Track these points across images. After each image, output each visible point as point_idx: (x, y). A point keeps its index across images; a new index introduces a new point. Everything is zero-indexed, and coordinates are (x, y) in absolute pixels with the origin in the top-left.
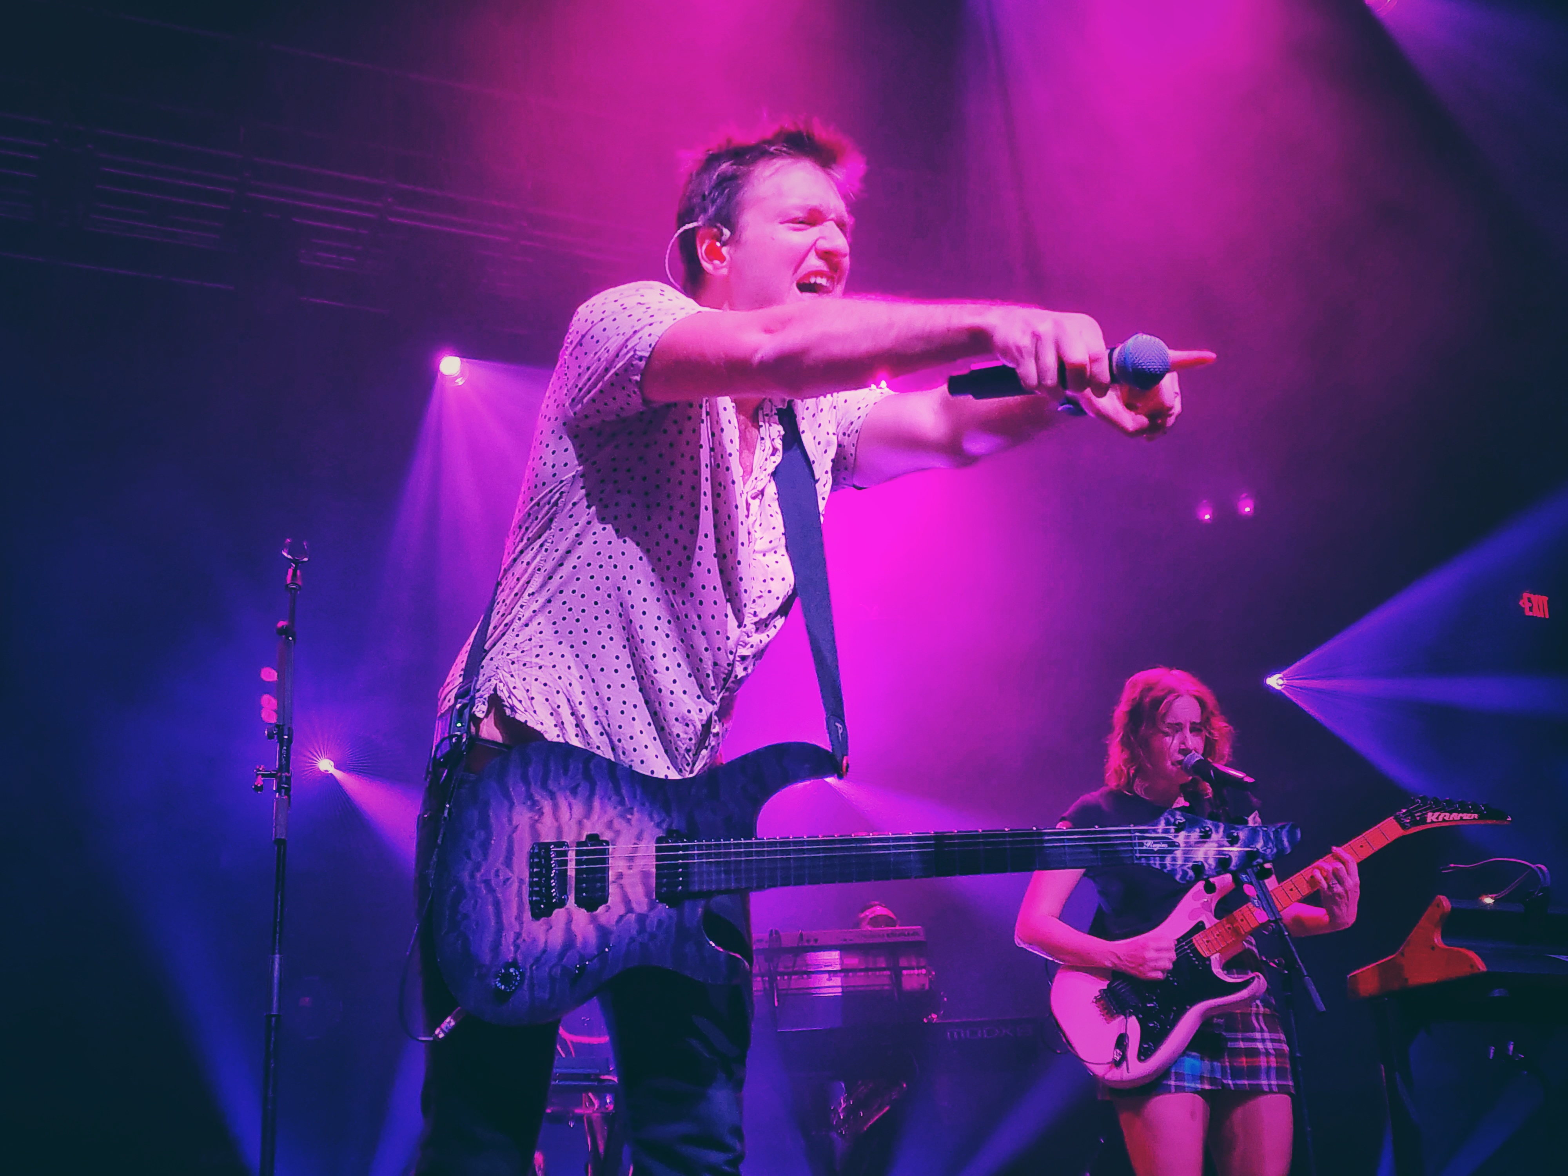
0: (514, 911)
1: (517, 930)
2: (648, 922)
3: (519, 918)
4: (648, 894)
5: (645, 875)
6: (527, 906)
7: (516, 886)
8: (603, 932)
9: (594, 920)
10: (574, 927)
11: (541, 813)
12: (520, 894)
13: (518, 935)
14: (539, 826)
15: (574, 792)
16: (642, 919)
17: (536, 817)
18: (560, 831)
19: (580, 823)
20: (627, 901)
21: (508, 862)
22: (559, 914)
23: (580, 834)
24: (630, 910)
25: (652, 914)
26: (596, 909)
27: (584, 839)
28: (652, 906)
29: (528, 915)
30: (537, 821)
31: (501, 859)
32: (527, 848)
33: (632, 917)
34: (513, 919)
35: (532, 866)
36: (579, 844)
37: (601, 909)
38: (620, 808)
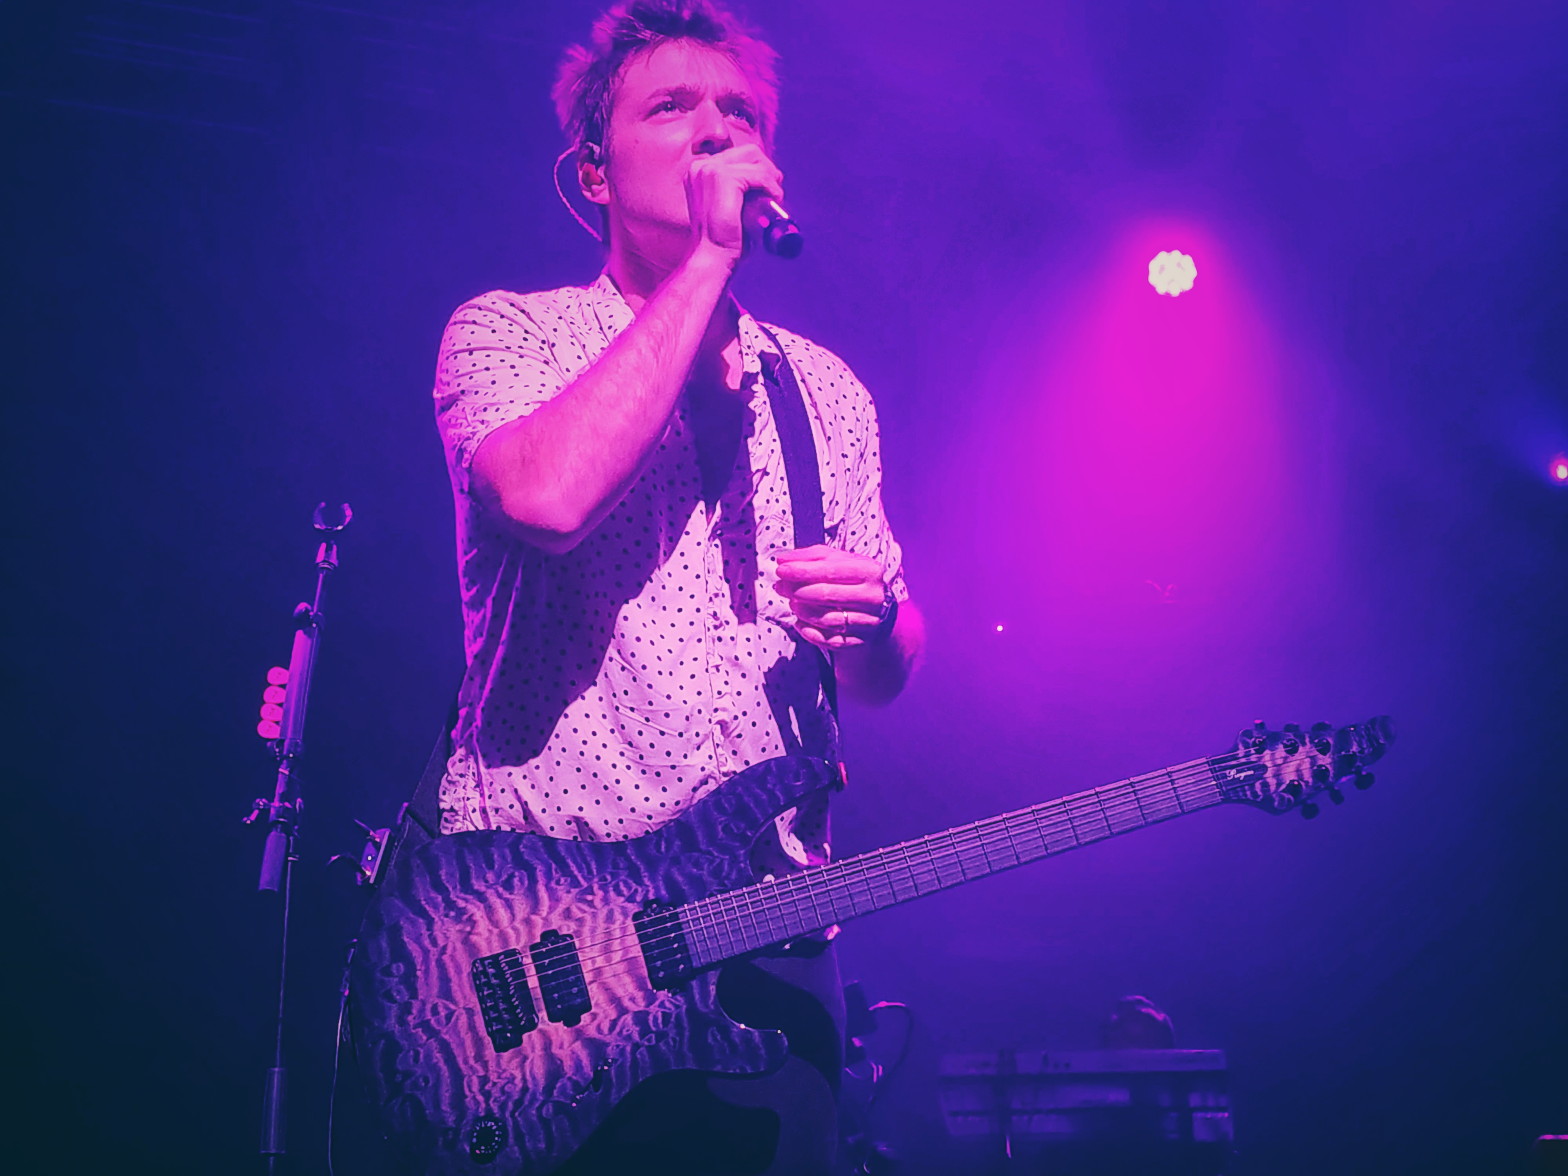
0: (471, 1053)
1: (482, 1073)
2: (651, 1018)
3: (480, 1057)
4: (641, 986)
5: (631, 962)
6: (488, 1040)
7: (464, 1019)
8: (596, 1047)
9: (579, 1035)
10: (555, 1050)
11: (472, 922)
12: (472, 1027)
13: (484, 1080)
14: (474, 938)
15: (508, 886)
16: (640, 1018)
17: (468, 929)
18: (503, 938)
19: (528, 922)
20: (615, 1000)
21: (446, 993)
22: (531, 1040)
23: (531, 934)
24: (622, 1010)
25: (653, 1008)
26: (579, 1021)
27: (538, 940)
28: (650, 999)
29: (490, 1051)
30: (470, 933)
31: (435, 991)
32: (466, 969)
33: (628, 1018)
34: (472, 1062)
35: (478, 989)
36: (533, 947)
37: (585, 1018)
38: (574, 891)
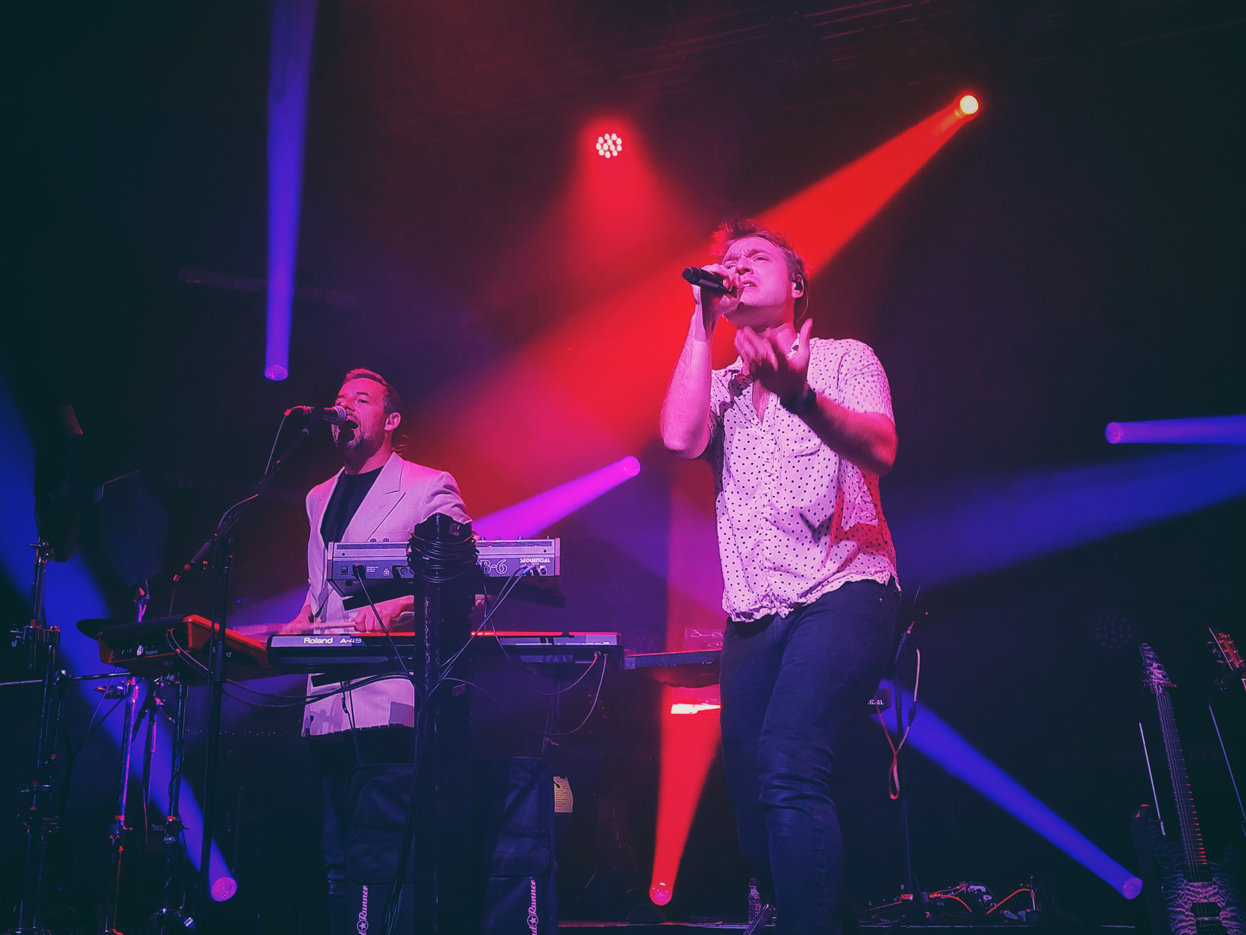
2: (1221, 885)
4: (1210, 885)
5: (1203, 887)
8: (1228, 904)
9: (1224, 908)
10: (1228, 917)
15: (1175, 920)
16: (1220, 888)
18: (1191, 925)
19: (1187, 916)
20: (1214, 895)
22: (1224, 923)
23: (1191, 916)
24: (1218, 893)
25: (1218, 883)
26: (1220, 907)
27: (1193, 914)
28: (1215, 883)
33: (1220, 891)
36: (1195, 916)
37: (1219, 905)
38: (1178, 899)
